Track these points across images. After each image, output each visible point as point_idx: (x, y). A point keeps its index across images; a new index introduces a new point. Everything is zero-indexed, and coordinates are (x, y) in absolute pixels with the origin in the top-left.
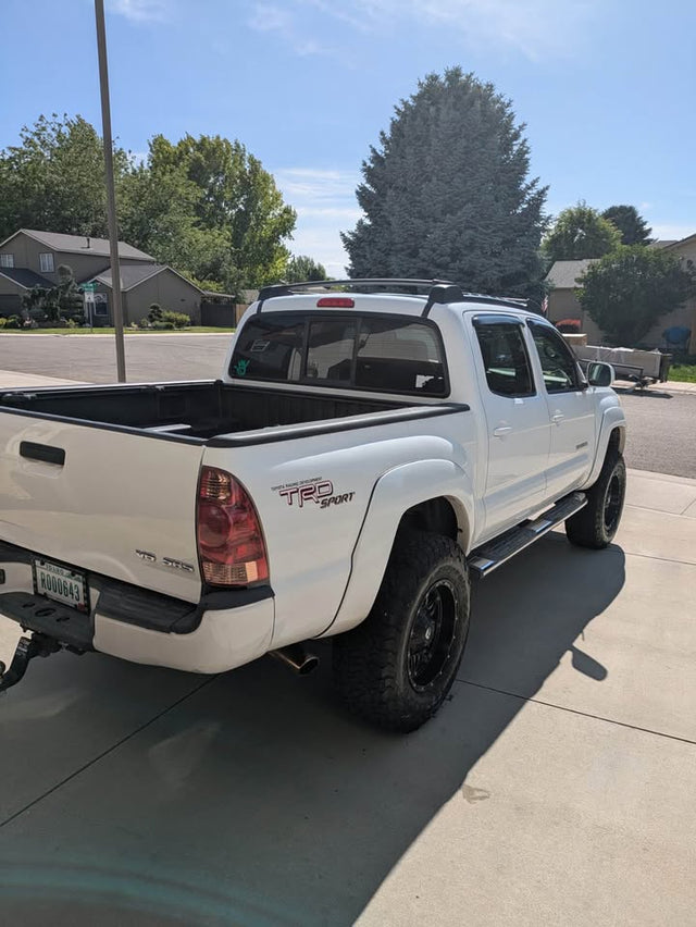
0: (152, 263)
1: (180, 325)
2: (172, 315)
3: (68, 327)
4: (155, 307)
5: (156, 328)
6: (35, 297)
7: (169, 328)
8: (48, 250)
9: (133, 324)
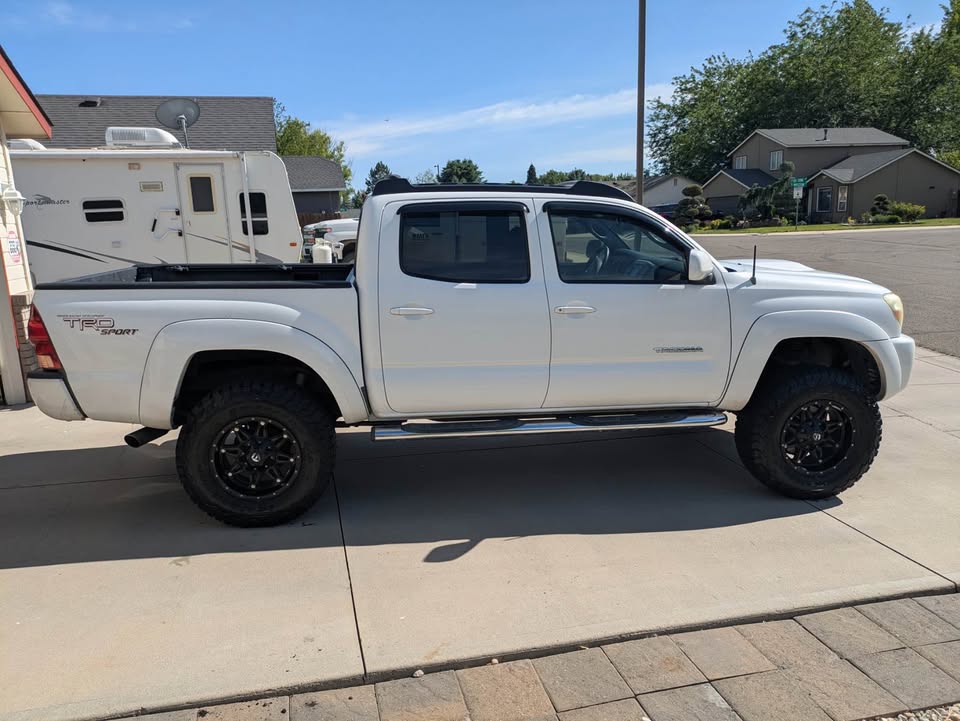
0: (904, 147)
1: (911, 218)
2: (903, 206)
3: (780, 225)
4: (880, 199)
5: (877, 223)
6: (752, 197)
7: (893, 222)
8: (777, 147)
9: (850, 220)
